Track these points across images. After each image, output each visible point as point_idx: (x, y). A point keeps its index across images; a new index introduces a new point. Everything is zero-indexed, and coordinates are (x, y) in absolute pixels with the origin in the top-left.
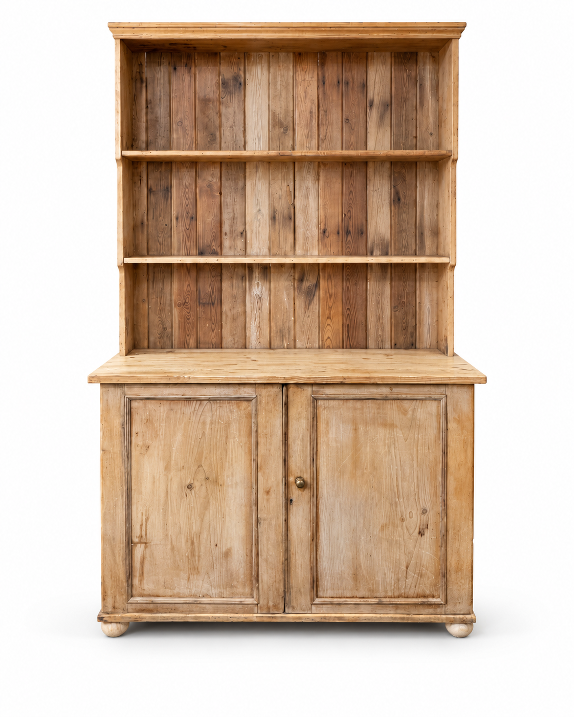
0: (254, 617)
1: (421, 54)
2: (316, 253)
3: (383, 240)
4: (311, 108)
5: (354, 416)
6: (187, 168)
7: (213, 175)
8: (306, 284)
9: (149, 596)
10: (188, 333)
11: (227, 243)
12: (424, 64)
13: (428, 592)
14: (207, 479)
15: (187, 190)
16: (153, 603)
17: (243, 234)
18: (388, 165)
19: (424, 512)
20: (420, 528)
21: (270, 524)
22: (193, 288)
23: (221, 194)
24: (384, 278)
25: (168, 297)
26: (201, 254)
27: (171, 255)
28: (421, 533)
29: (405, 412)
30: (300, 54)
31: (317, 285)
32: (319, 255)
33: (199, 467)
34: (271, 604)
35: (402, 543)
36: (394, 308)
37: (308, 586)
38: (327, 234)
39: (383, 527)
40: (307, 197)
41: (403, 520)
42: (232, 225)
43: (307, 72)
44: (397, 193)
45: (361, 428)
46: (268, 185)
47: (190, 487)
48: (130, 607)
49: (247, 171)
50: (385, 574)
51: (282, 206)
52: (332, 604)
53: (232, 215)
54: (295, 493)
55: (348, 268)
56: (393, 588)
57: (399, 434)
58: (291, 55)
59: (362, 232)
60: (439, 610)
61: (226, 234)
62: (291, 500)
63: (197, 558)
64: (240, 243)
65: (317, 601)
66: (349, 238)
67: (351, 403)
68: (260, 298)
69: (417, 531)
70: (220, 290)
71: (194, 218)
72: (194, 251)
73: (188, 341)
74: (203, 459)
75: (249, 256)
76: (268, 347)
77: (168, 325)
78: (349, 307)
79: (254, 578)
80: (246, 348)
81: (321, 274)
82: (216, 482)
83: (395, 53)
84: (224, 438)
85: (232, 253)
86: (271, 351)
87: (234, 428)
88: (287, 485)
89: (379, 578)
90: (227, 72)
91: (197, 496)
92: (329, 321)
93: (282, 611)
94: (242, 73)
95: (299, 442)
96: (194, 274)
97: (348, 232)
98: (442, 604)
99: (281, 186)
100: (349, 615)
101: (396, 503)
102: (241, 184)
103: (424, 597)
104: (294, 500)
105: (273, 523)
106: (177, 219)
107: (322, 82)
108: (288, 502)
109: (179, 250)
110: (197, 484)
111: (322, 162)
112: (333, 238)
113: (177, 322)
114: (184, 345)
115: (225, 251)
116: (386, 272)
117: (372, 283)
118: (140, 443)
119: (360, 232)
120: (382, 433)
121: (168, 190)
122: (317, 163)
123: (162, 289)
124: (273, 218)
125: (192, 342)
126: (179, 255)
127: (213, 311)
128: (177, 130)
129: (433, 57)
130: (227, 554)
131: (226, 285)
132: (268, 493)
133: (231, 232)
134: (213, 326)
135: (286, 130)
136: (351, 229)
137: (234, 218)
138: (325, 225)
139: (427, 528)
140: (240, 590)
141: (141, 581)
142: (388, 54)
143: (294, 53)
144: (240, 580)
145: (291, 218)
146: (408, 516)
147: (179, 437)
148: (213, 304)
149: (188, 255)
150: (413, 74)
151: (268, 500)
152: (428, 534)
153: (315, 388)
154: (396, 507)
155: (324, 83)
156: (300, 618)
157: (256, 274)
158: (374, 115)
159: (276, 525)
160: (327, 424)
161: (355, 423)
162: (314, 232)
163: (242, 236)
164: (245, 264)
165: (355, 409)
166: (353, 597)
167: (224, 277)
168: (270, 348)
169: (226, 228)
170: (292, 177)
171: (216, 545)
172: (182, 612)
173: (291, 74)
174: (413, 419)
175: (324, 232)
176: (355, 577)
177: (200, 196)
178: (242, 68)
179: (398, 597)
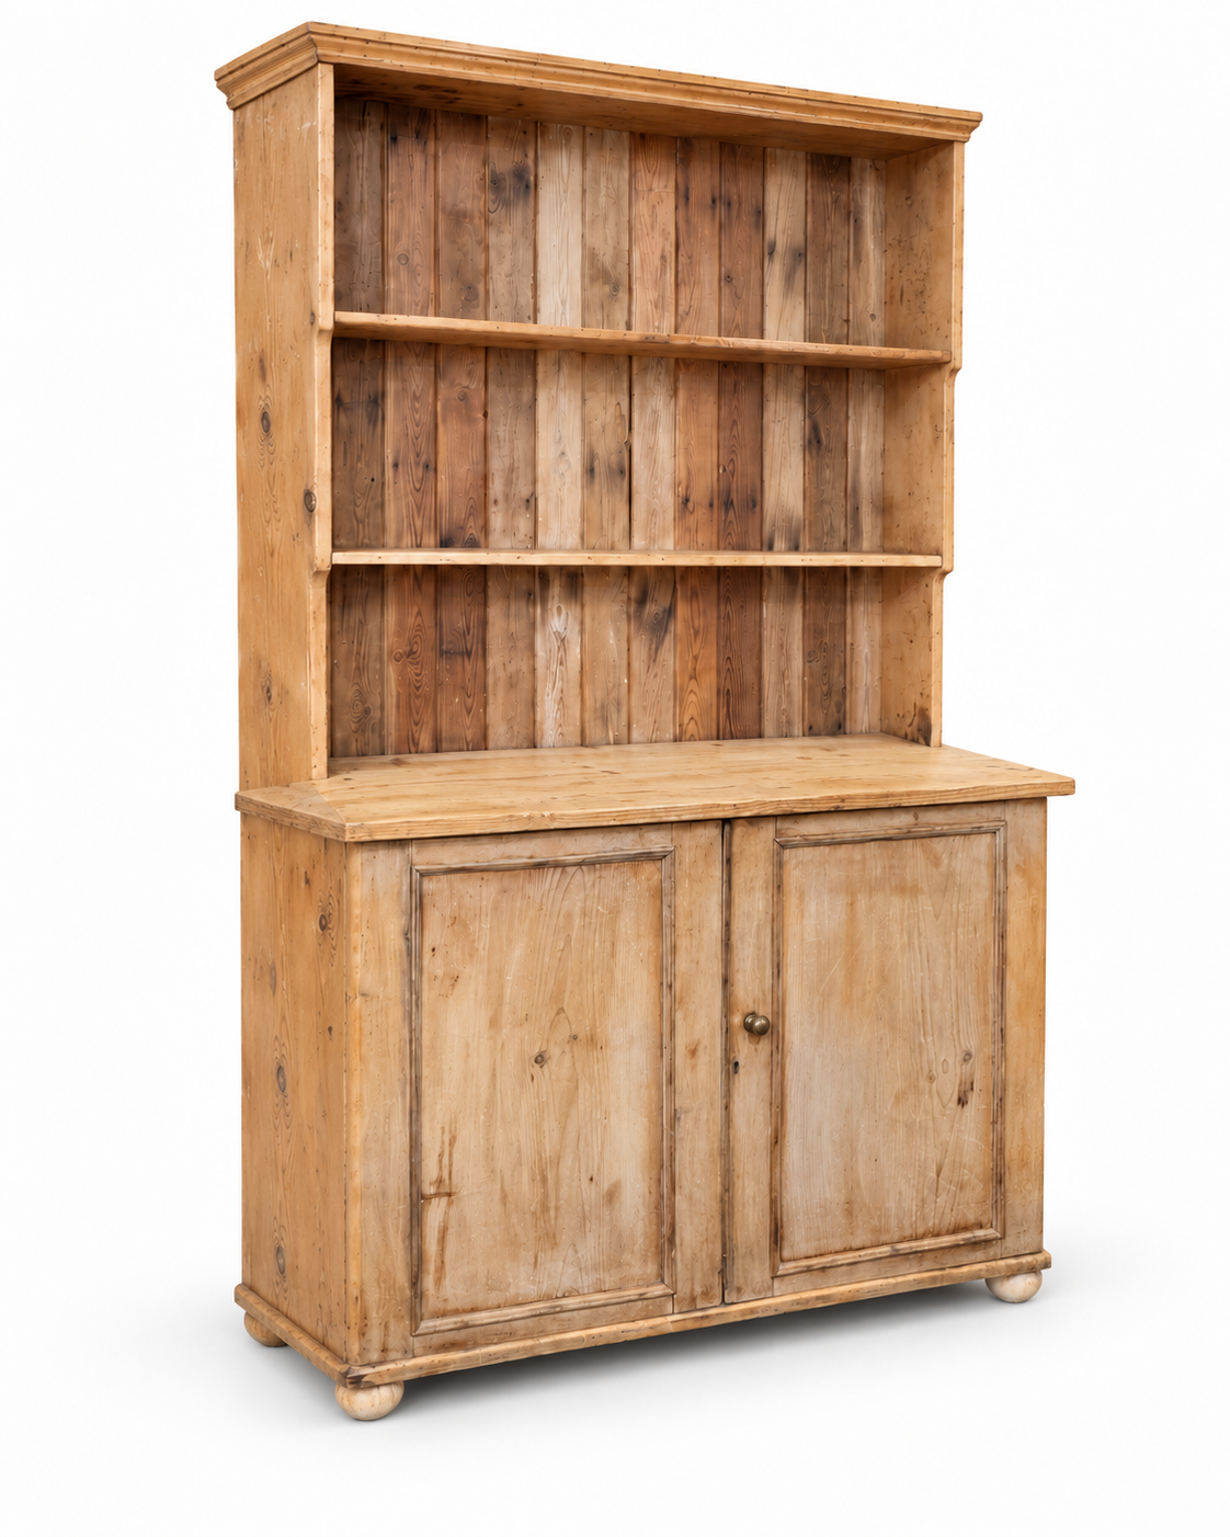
0: (669, 1322)
1: (857, 162)
2: (670, 544)
3: (790, 520)
4: (663, 251)
5: (848, 877)
6: (417, 356)
7: (470, 374)
8: (651, 609)
9: (456, 1312)
10: (417, 718)
11: (497, 520)
12: (862, 179)
13: (971, 1218)
14: (575, 1037)
15: (417, 405)
16: (466, 1326)
17: (531, 502)
18: (799, 372)
19: (967, 1056)
20: (959, 1092)
21: (697, 1120)
22: (428, 620)
23: (485, 415)
24: (792, 596)
25: (375, 643)
26: (445, 543)
27: (383, 547)
28: (962, 1101)
29: (936, 862)
30: (642, 136)
31: (670, 612)
32: (675, 549)
33: (558, 1014)
34: (698, 1290)
35: (930, 1125)
36: (809, 656)
37: (765, 1242)
38: (690, 505)
39: (899, 1098)
40: (654, 428)
41: (931, 1079)
42: (509, 482)
43: (657, 174)
44: (815, 429)
45: (862, 902)
46: (579, 402)
47: (540, 1059)
48: (417, 1343)
49: (541, 369)
50: (900, 1193)
51: (607, 448)
52: (809, 1270)
53: (507, 462)
54: (744, 1048)
55: (728, 576)
56: (914, 1218)
57: (925, 904)
58: (625, 135)
59: (755, 502)
60: (992, 1252)
61: (496, 502)
62: (736, 1064)
63: (552, 1213)
64: (523, 524)
65: (783, 1268)
66: (731, 513)
67: (842, 852)
68: (563, 641)
69: (955, 1098)
70: (484, 623)
71: (431, 467)
72: (430, 539)
73: (416, 735)
74: (567, 993)
75: (544, 550)
76: (579, 742)
77: (374, 700)
78: (730, 656)
79: (665, 1240)
80: (535, 747)
81: (678, 586)
82: (592, 1041)
83: (812, 154)
84: (608, 944)
85: (507, 543)
86: (587, 751)
87: (626, 924)
88: (728, 1031)
89: (891, 1204)
90: (503, 159)
91: (553, 1077)
92: (693, 685)
93: (717, 1301)
94: (530, 162)
95: (751, 940)
96: (429, 588)
97: (728, 504)
98: (996, 1239)
99: (605, 406)
100: (840, 1289)
101: (920, 1044)
102: (526, 397)
103: (966, 1228)
104: (741, 1064)
105: (704, 1116)
106: (396, 465)
107: (683, 196)
108: (732, 1067)
109: (399, 537)
110: (555, 1052)
111: (683, 360)
112: (701, 514)
113: (394, 693)
114: (408, 746)
115: (495, 537)
116: (796, 584)
117: (771, 605)
118: (440, 972)
119: (751, 505)
120: (896, 906)
121: (377, 401)
122: (672, 362)
123: (362, 623)
124: (590, 471)
125: (425, 740)
126: (398, 547)
127: (468, 667)
128: (397, 275)
129: (877, 169)
130: (612, 1196)
131: (495, 612)
132: (693, 1052)
133: (507, 497)
134: (470, 701)
135: (616, 288)
136: (734, 496)
137: (512, 469)
138: (687, 488)
139: (972, 1089)
140: (636, 1269)
141: (438, 1281)
142: (801, 155)
143: (632, 134)
144: (636, 1248)
145: (624, 472)
146: (940, 1070)
147: (518, 952)
148: (469, 654)
149: (419, 546)
150: (844, 197)
151: (693, 1068)
152: (974, 1099)
153: (780, 824)
154: (921, 1053)
155: (688, 199)
156: (752, 1311)
157: (556, 590)
158: (775, 273)
159: (708, 1119)
160: (801, 898)
161: (851, 891)
162: (667, 500)
163: (527, 508)
164: (534, 567)
165: (851, 862)
166: (845, 1250)
167: (491, 592)
168: (583, 744)
169: (497, 487)
170: (625, 386)
171: (591, 1179)
172: (525, 1337)
173: (626, 175)
174: (950, 875)
175: (687, 500)
176: (849, 1209)
177: (444, 420)
178: (531, 155)
179: (923, 1237)
